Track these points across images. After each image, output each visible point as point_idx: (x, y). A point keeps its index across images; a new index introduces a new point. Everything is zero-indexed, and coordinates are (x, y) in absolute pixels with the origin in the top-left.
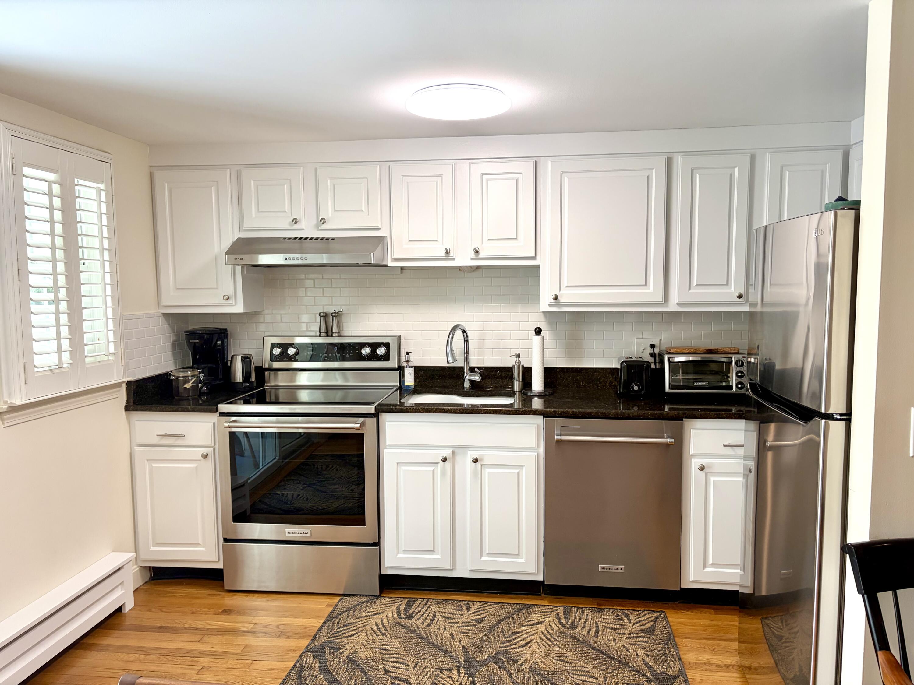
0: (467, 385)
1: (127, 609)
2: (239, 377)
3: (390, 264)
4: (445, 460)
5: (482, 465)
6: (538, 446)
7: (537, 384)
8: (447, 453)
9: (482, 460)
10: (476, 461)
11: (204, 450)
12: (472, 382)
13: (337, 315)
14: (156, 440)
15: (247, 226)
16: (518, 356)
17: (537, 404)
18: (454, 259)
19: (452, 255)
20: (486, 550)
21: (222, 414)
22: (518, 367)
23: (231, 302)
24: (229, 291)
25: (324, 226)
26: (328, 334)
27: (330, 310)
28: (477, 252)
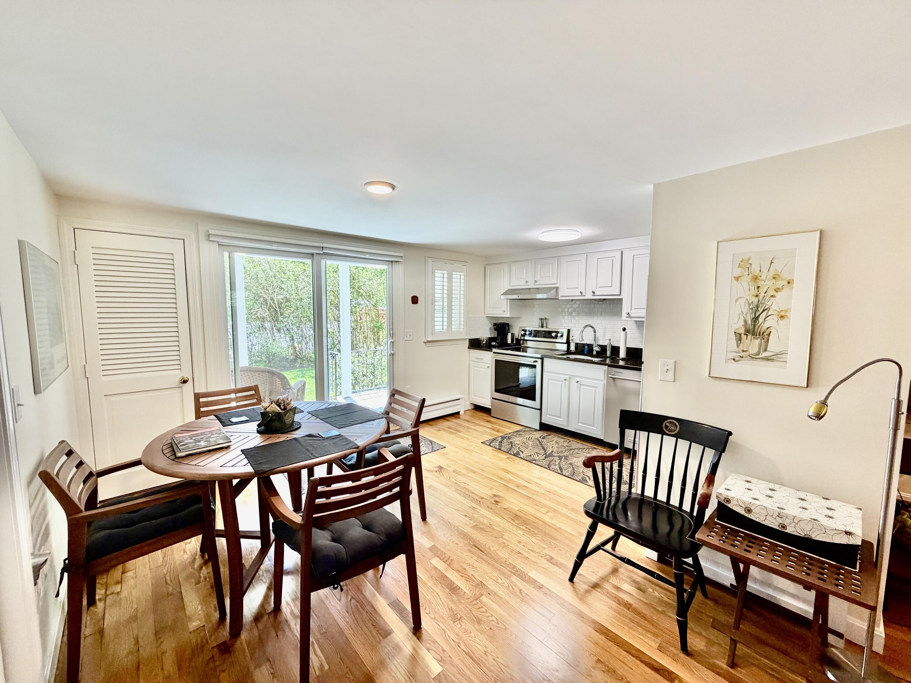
0: (595, 353)
1: (461, 413)
2: (509, 341)
3: (560, 298)
4: (565, 380)
5: (580, 384)
6: (604, 380)
7: (608, 353)
8: (567, 377)
9: (580, 382)
10: (577, 382)
11: (488, 365)
12: (597, 352)
13: (546, 319)
14: (475, 360)
15: (512, 284)
16: (610, 340)
17: (608, 361)
18: (585, 296)
19: (584, 294)
20: (580, 421)
21: (494, 353)
22: (609, 345)
23: (505, 313)
24: (505, 309)
25: (537, 283)
26: (542, 327)
27: (543, 317)
28: (594, 292)
